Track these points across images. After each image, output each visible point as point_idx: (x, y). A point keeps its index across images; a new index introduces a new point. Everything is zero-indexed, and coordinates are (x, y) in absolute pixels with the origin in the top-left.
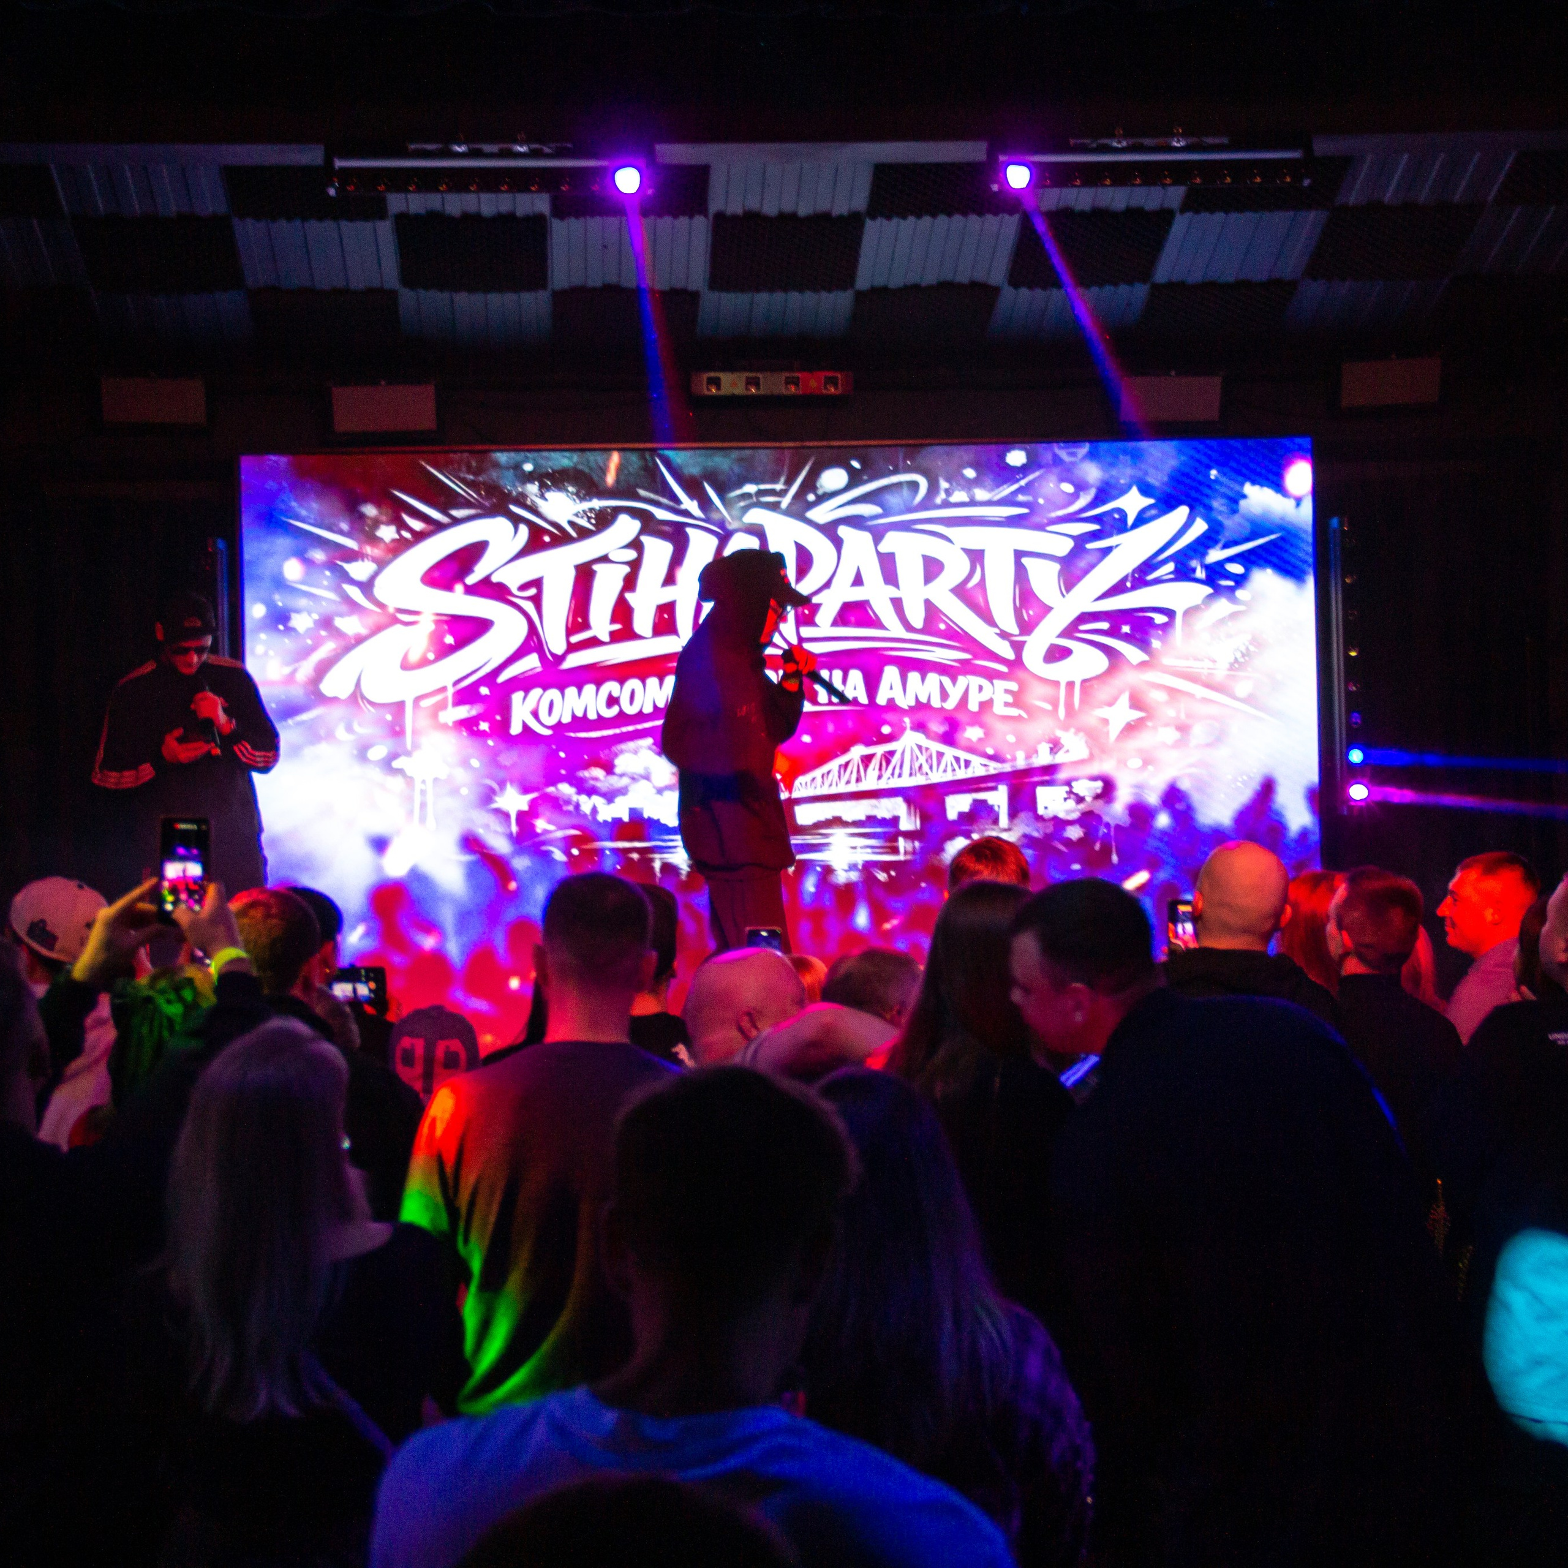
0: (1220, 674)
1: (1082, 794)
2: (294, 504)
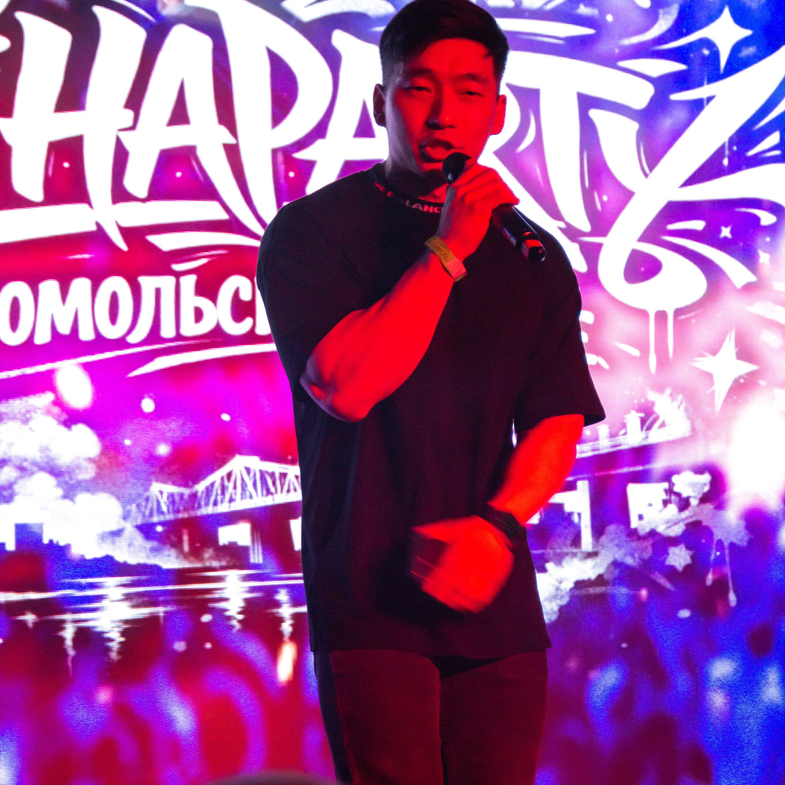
1: (685, 495)
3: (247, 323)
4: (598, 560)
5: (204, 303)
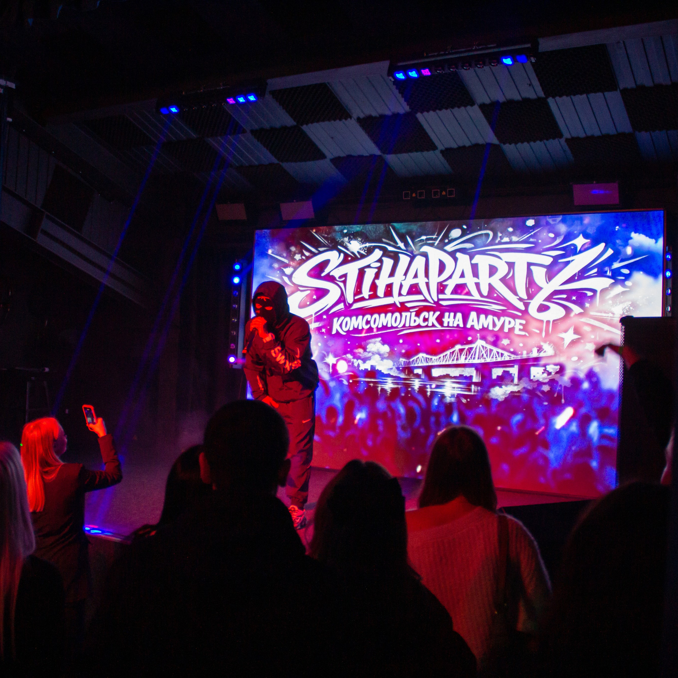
0: (616, 319)
1: (550, 371)
3: (425, 324)
4: (519, 386)
5: (416, 318)
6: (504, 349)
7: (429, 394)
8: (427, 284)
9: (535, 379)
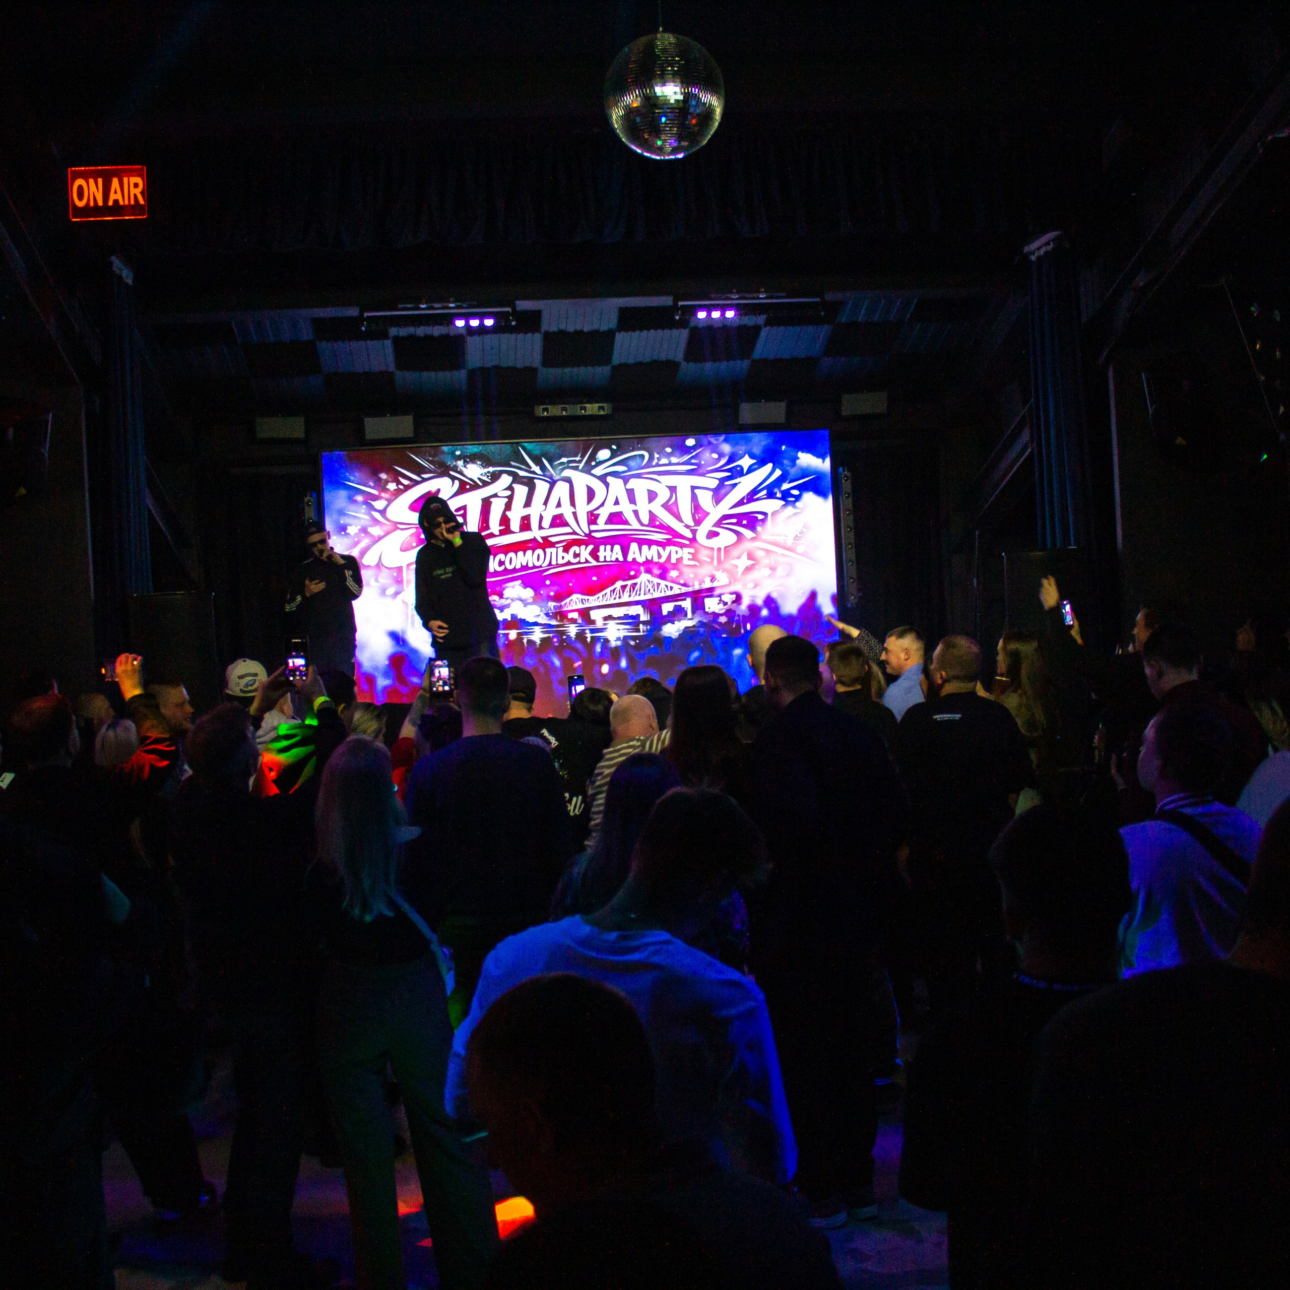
0: (790, 542)
1: (726, 601)
2: (347, 474)
3: (577, 560)
4: (693, 620)
5: (565, 554)
6: (673, 582)
7: (589, 640)
8: (575, 514)
9: (710, 611)
